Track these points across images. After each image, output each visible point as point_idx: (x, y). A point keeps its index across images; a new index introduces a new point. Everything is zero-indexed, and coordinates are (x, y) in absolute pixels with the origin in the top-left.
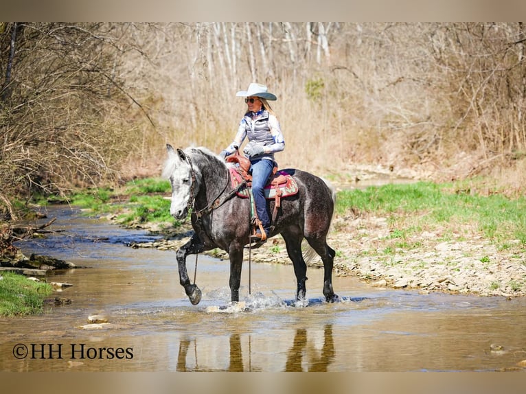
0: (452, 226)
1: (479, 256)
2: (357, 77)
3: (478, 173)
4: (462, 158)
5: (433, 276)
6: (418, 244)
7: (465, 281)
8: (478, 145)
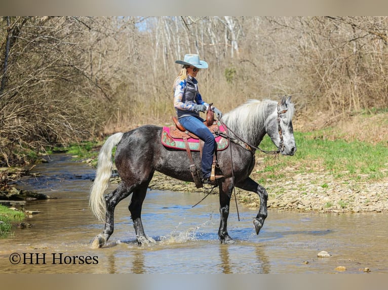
0: (306, 162)
1: (321, 183)
2: (256, 66)
3: (329, 125)
4: (319, 116)
5: (289, 199)
6: (282, 176)
7: (309, 202)
8: (329, 107)
